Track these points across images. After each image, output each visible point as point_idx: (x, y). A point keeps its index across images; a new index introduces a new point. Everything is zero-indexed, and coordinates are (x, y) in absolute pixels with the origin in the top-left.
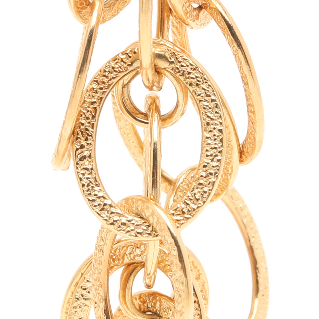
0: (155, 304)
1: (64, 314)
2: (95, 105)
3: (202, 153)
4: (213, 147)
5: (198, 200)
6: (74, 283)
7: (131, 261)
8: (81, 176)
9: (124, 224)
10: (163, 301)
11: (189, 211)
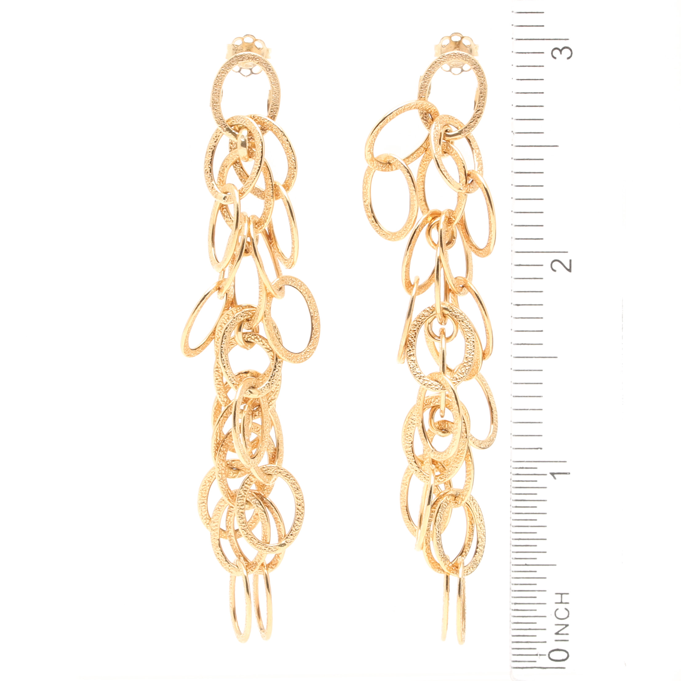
0: (445, 425)
1: (403, 432)
2: (415, 332)
3: (465, 352)
4: (470, 349)
5: (463, 373)
6: (408, 417)
7: (434, 405)
8: (410, 364)
9: (430, 385)
10: (449, 424)
11: (459, 378)
